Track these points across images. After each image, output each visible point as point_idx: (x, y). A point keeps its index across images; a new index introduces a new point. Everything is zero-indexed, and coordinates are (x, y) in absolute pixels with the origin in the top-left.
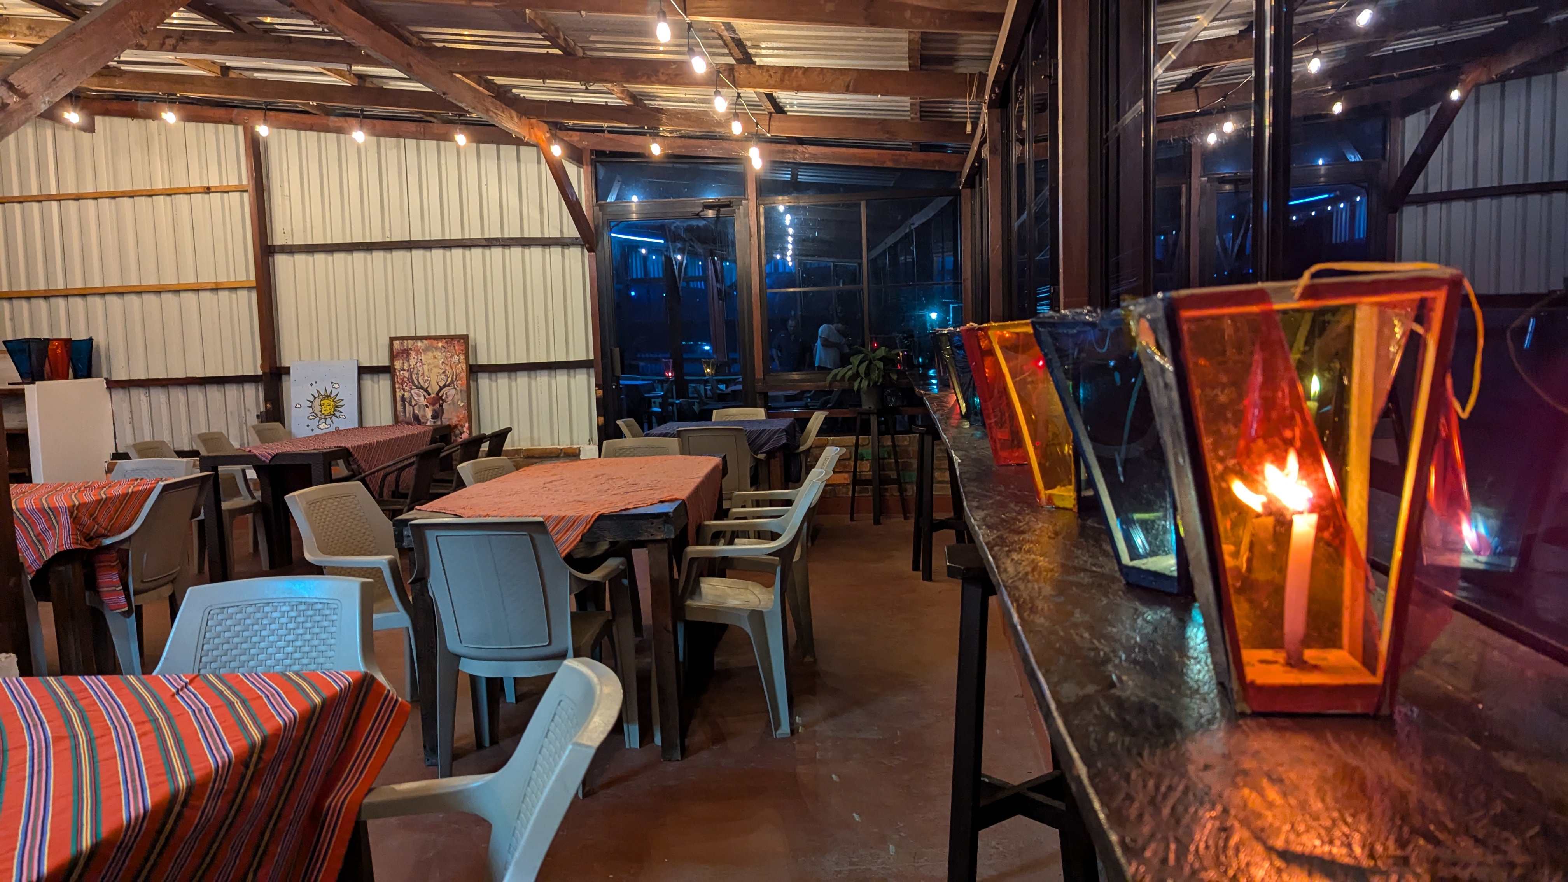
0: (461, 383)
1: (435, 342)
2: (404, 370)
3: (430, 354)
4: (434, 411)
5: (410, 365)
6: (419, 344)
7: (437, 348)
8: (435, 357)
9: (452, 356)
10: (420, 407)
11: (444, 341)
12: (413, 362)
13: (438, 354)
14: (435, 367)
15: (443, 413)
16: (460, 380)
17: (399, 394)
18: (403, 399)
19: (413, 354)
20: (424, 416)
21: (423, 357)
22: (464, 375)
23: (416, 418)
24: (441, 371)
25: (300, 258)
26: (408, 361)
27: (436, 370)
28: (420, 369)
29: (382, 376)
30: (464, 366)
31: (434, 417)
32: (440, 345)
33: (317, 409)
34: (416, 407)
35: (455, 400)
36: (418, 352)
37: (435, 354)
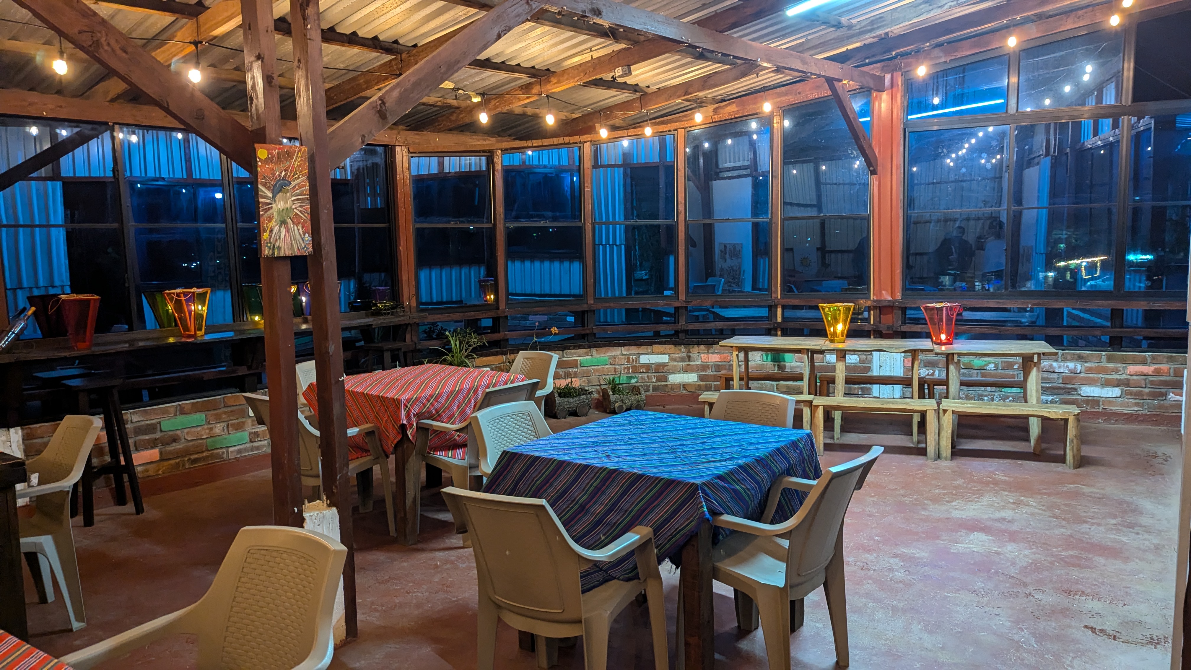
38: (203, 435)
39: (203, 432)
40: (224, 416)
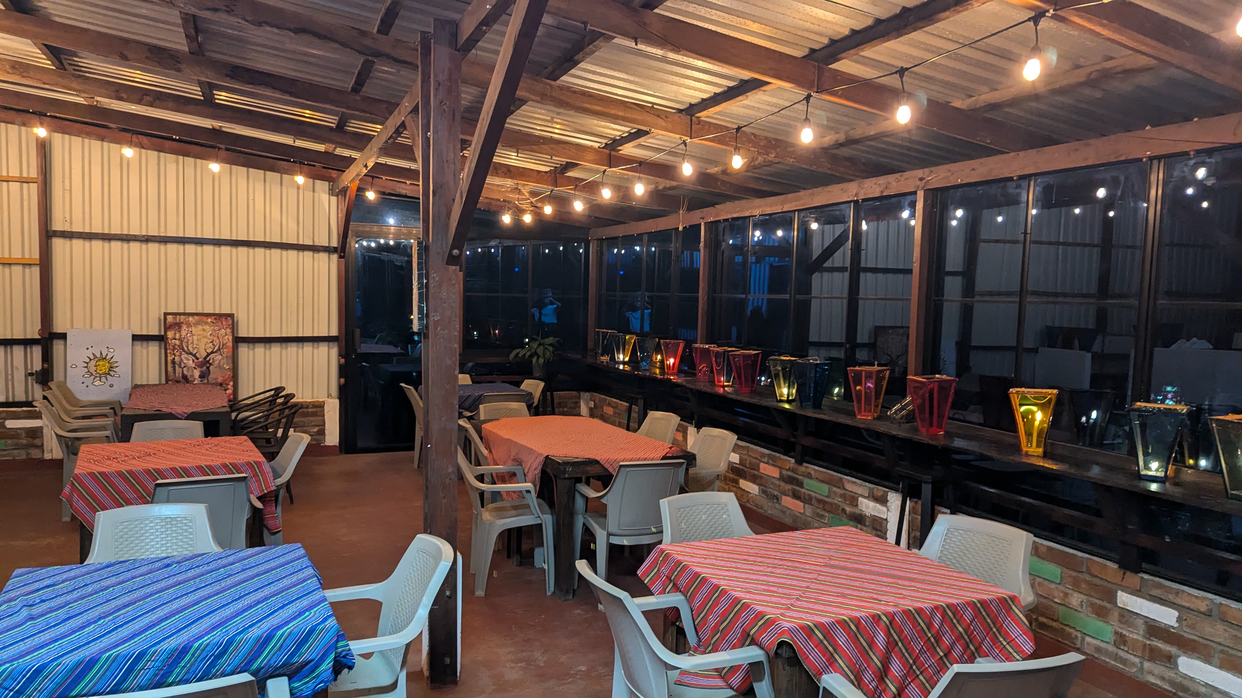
0: (227, 352)
1: (205, 318)
2: (175, 339)
3: (200, 327)
4: (202, 372)
5: (181, 335)
6: (191, 319)
7: (206, 323)
8: (204, 330)
9: (219, 330)
10: (188, 368)
11: (213, 317)
12: (184, 333)
13: (207, 327)
14: (203, 337)
15: (209, 374)
16: (226, 348)
17: (170, 358)
18: (173, 362)
19: (184, 327)
20: (192, 376)
21: (193, 329)
22: (230, 344)
23: (185, 377)
24: (209, 341)
25: (77, 243)
26: (180, 332)
27: (204, 340)
28: (190, 338)
29: (151, 343)
30: (230, 338)
31: (200, 377)
32: (209, 320)
33: (92, 370)
34: (185, 369)
35: (222, 365)
36: (189, 325)
37: (204, 327)
38: (1055, 598)
39: (1056, 595)
40: (1084, 586)
